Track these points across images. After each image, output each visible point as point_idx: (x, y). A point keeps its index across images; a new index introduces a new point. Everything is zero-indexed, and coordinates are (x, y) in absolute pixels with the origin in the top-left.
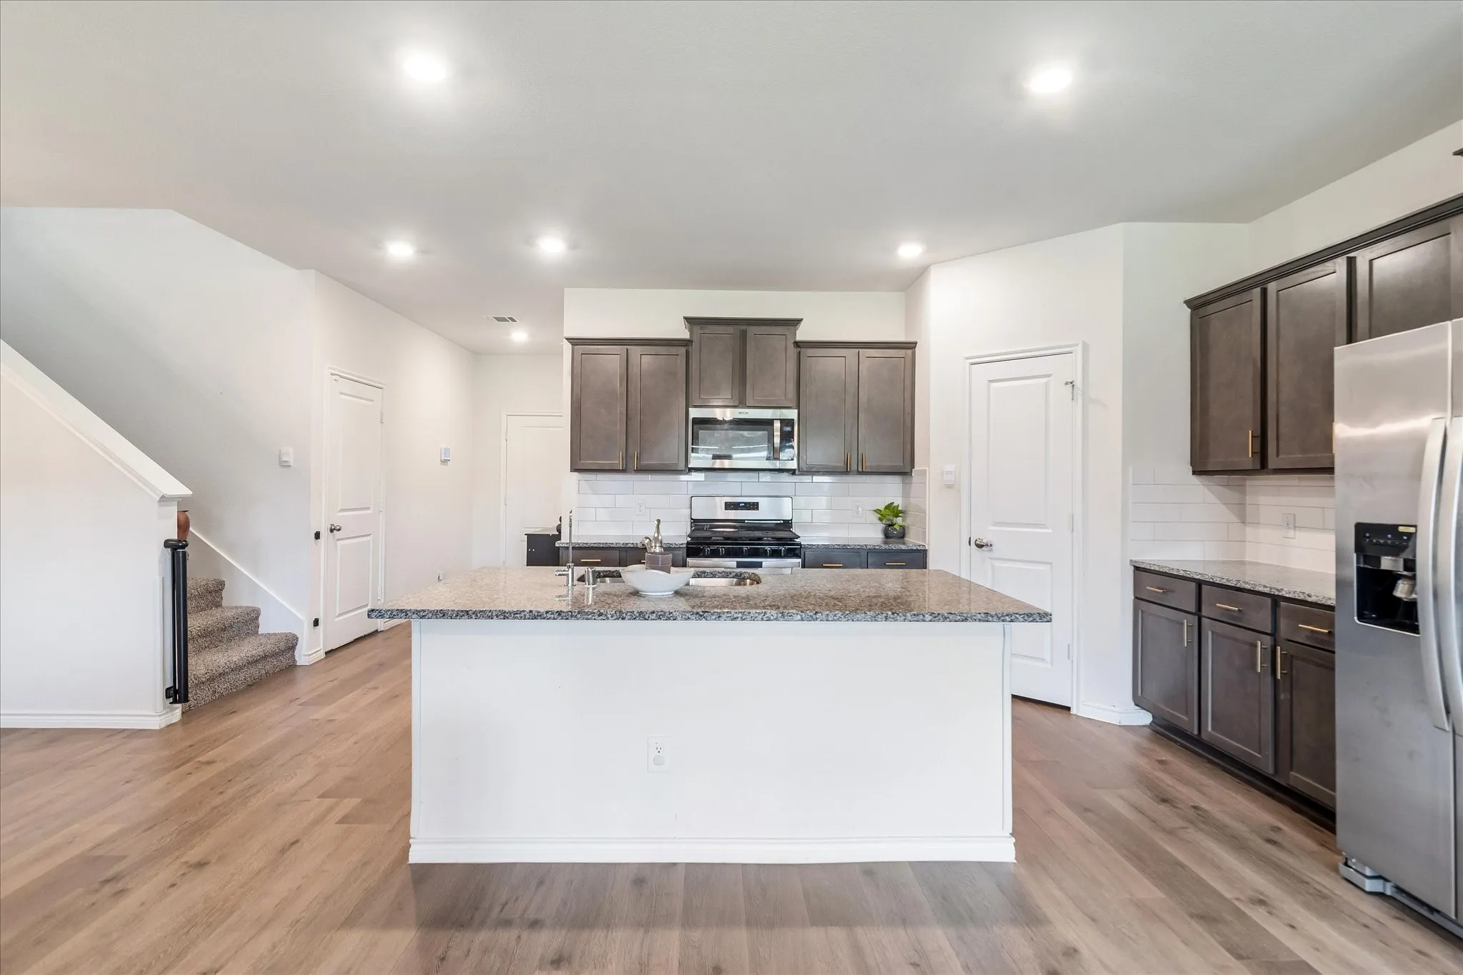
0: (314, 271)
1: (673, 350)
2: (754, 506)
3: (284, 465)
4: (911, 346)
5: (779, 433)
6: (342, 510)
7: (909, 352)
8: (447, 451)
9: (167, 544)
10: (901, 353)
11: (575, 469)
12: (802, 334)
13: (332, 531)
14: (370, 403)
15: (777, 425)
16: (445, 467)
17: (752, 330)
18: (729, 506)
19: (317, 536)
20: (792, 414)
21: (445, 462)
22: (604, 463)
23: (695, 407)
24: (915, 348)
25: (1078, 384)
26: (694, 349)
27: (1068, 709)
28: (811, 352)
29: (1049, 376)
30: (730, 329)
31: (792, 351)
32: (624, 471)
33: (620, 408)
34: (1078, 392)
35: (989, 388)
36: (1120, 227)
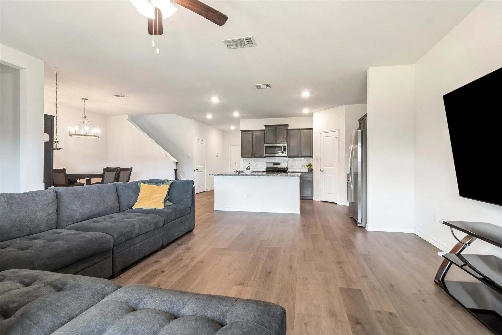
0: (193, 120)
1: (261, 132)
2: (280, 164)
3: (189, 157)
4: (312, 129)
5: (283, 149)
6: (198, 166)
7: (312, 130)
8: (217, 154)
9: (175, 170)
10: (310, 131)
11: (242, 157)
12: (289, 128)
13: (197, 170)
14: (202, 144)
15: (283, 147)
16: (217, 158)
17: (278, 127)
18: (274, 164)
19: (195, 170)
20: (286, 145)
21: (217, 156)
22: (248, 155)
23: (266, 144)
24: (313, 129)
25: (338, 138)
26: (266, 131)
27: (336, 203)
28: (290, 131)
29: (333, 136)
30: (273, 127)
31: (286, 131)
32: (252, 157)
33: (251, 144)
34: (338, 139)
35: (324, 138)
36: (344, 106)
